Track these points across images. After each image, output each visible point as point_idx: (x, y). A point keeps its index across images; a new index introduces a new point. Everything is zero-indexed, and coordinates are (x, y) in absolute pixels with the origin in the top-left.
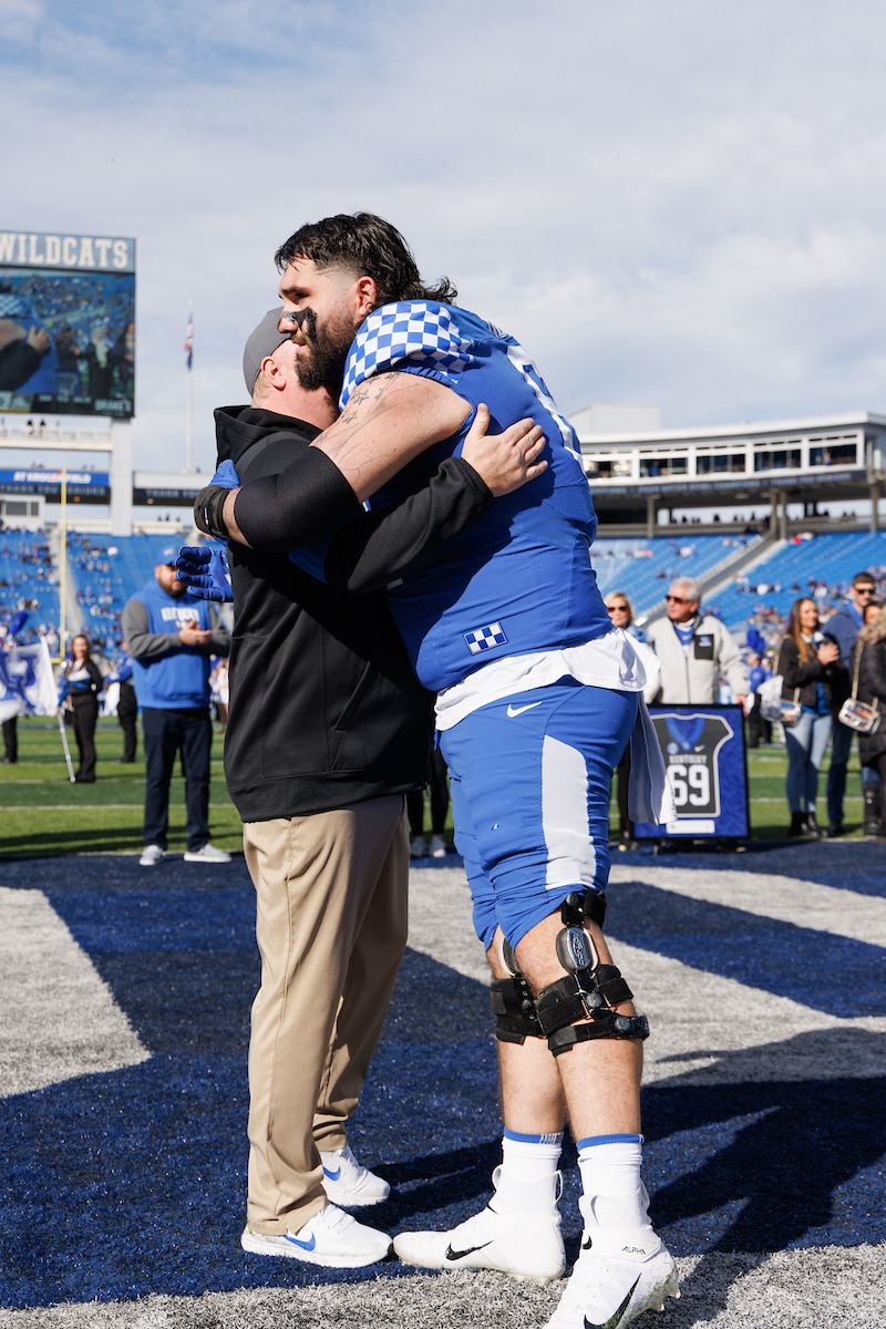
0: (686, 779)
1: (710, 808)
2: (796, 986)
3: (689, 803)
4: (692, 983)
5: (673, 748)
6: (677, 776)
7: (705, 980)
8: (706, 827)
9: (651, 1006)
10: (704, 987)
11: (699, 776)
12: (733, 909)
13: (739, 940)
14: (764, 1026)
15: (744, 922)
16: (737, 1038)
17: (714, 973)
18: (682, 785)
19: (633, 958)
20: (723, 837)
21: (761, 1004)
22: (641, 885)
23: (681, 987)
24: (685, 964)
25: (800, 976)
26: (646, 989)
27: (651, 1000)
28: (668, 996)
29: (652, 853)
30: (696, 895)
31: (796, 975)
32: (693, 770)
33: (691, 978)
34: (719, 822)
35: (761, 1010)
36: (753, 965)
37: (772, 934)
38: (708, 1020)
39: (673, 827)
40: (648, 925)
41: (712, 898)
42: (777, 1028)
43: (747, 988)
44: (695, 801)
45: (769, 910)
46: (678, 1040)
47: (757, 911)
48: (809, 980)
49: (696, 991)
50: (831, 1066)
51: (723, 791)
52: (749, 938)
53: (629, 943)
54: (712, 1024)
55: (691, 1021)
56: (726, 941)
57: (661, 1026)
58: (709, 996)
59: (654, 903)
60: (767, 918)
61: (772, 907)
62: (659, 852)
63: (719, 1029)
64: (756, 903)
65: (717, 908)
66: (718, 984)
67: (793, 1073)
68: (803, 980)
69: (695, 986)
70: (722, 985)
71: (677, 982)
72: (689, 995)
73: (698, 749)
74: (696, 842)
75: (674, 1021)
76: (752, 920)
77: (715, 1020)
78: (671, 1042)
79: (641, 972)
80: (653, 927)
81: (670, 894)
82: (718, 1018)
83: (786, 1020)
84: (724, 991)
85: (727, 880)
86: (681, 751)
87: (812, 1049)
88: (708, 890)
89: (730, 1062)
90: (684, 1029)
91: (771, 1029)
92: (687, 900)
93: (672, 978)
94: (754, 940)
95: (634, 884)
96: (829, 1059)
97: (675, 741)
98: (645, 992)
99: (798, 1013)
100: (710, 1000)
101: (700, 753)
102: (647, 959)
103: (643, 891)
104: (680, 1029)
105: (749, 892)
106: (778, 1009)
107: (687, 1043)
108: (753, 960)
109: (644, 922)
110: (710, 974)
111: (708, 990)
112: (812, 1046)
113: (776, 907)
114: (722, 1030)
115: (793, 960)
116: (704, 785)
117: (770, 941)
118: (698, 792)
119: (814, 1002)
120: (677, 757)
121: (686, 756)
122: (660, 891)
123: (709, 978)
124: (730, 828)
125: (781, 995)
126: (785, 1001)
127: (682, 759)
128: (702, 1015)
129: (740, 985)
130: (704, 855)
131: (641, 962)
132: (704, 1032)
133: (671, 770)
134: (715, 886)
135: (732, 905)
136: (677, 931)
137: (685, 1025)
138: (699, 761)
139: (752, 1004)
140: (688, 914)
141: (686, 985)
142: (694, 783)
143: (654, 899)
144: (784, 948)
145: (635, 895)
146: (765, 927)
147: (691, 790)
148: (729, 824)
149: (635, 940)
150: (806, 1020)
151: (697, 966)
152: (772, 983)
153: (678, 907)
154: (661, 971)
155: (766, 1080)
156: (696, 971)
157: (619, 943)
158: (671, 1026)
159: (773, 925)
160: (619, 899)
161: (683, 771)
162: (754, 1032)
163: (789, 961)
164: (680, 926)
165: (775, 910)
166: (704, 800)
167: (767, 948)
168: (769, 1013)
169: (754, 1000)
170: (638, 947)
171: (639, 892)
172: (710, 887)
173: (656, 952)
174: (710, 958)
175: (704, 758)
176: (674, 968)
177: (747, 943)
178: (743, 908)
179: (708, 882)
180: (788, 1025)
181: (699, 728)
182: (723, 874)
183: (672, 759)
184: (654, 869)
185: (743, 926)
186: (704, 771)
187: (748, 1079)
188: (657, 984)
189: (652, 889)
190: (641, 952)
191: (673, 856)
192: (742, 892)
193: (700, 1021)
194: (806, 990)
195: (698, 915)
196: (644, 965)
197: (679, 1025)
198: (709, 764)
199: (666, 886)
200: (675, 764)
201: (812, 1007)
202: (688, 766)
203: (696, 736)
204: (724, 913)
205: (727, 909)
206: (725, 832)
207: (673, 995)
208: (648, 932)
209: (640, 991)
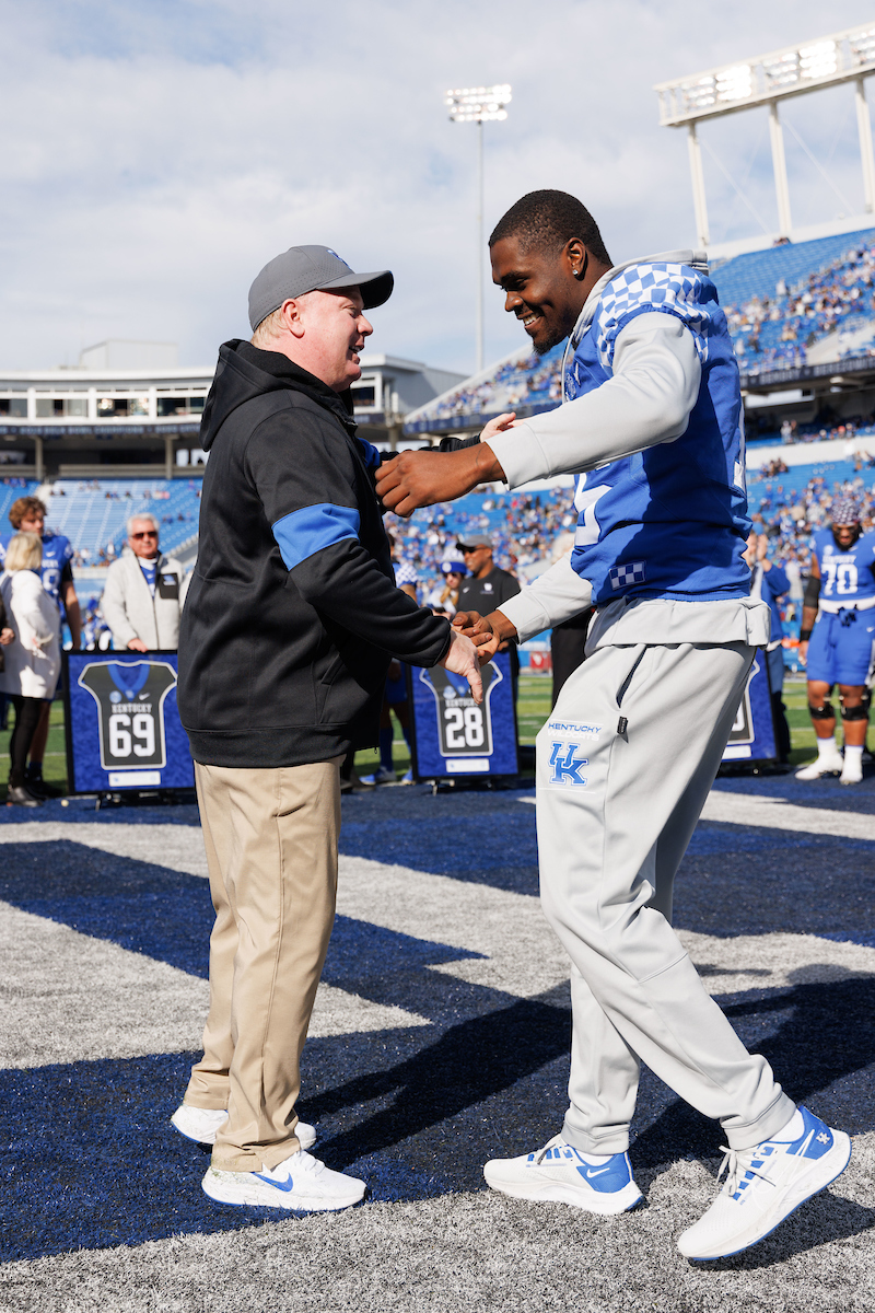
0: (130, 729)
1: (156, 758)
2: (182, 948)
3: (133, 753)
4: (73, 950)
5: (115, 696)
6: (120, 726)
7: (88, 946)
8: (153, 779)
9: (14, 978)
10: (84, 953)
11: (143, 725)
12: (154, 866)
13: (143, 900)
14: (127, 996)
15: (159, 880)
16: (93, 1009)
17: (101, 938)
18: (126, 736)
19: (21, 924)
20: (170, 789)
21: (135, 971)
22: (68, 842)
23: (58, 955)
24: (74, 929)
25: (192, 937)
26: (17, 960)
27: (18, 971)
28: (39, 966)
29: (94, 808)
30: (120, 853)
31: (188, 936)
32: (138, 720)
33: (73, 944)
34: (165, 773)
35: (132, 977)
36: (147, 927)
37: (182, 892)
38: (70, 991)
39: (117, 780)
40: (55, 887)
41: (136, 856)
42: (141, 997)
43: (129, 953)
44: (139, 751)
45: (190, 865)
46: (26, 1016)
47: (177, 868)
48: (199, 941)
49: (71, 959)
50: (181, 1037)
51: (170, 741)
52: (155, 898)
53: (24, 908)
54: (71, 996)
55: (49, 994)
56: (130, 901)
57: (13, 1002)
58: (83, 965)
59: (72, 862)
60: (184, 874)
61: (195, 862)
62: (101, 807)
63: (75, 1001)
64: (181, 859)
65: (138, 866)
66: (99, 951)
67: (134, 1048)
68: (193, 942)
69: (72, 952)
70: (102, 952)
71: (55, 950)
72: (62, 964)
73: (142, 697)
74: (142, 795)
75: (33, 993)
76: (169, 877)
77: (78, 991)
78: (16, 1019)
79: (23, 939)
80: (58, 888)
81: (96, 851)
82: (83, 988)
83: (155, 987)
84: (103, 957)
85: (162, 834)
86: (124, 700)
87: (167, 1020)
88: (137, 846)
89: (71, 1038)
90: (39, 1003)
91: (135, 997)
92: (110, 856)
93: (52, 946)
94: (160, 900)
95: (60, 842)
96: (182, 1029)
97: (117, 689)
98: (15, 962)
99: (169, 979)
100: (82, 969)
101: (145, 701)
102: (35, 925)
103: (66, 849)
104: (34, 1003)
105: (180, 848)
106: (152, 975)
107: (35, 1018)
108: (148, 922)
109: (52, 884)
110: (95, 939)
111: (84, 958)
112: (168, 1016)
113: (200, 862)
114: (80, 1002)
115: (192, 919)
116: (149, 734)
117: (178, 898)
118: (143, 743)
119: (194, 965)
120: (120, 706)
121: (130, 705)
122: (86, 848)
123: (93, 944)
124: (177, 779)
125: (159, 959)
126: (163, 964)
127: (125, 708)
128: (67, 986)
129: (122, 949)
130: (149, 808)
131: (27, 928)
132: (59, 1005)
133: (114, 721)
134: (147, 842)
135: (154, 863)
136: (82, 893)
137: (42, 998)
138: (144, 710)
139: (127, 971)
140: (103, 873)
141: (64, 951)
142: (139, 733)
143: (75, 858)
144: (188, 907)
145: (56, 854)
146: (179, 885)
147: (135, 741)
148: (176, 775)
149: (32, 904)
150: (177, 986)
151: (87, 932)
152: (158, 946)
153: (97, 865)
154: (44, 939)
155: (102, 1057)
156: (83, 936)
157: (12, 908)
158: (25, 1000)
159: (188, 882)
160: (36, 860)
161: (126, 721)
162: (116, 1003)
163: (187, 921)
164: (89, 887)
165: (197, 866)
166: (149, 751)
167: (169, 907)
168: (141, 980)
169: (130, 966)
170: (30, 912)
171: (63, 851)
172: (140, 843)
173: (48, 917)
174: (104, 921)
175: (149, 706)
176: (61, 933)
177: (153, 903)
178: (165, 864)
179: (140, 837)
180: (154, 993)
181: (144, 674)
182: (161, 828)
183: (114, 708)
184: (88, 825)
185: (156, 885)
186: (149, 720)
187: (80, 1058)
188: (29, 953)
189: (78, 847)
190: (33, 917)
191: (115, 811)
192: (171, 847)
193: (61, 992)
194: (191, 953)
195: (113, 874)
196: (29, 932)
197: (34, 999)
198: (154, 713)
199: (92, 843)
200: (118, 713)
201: (188, 972)
202: (132, 715)
203: (139, 685)
204: (142, 870)
205: (150, 865)
206: (171, 784)
207: (44, 965)
208: (50, 895)
209: (9, 962)
